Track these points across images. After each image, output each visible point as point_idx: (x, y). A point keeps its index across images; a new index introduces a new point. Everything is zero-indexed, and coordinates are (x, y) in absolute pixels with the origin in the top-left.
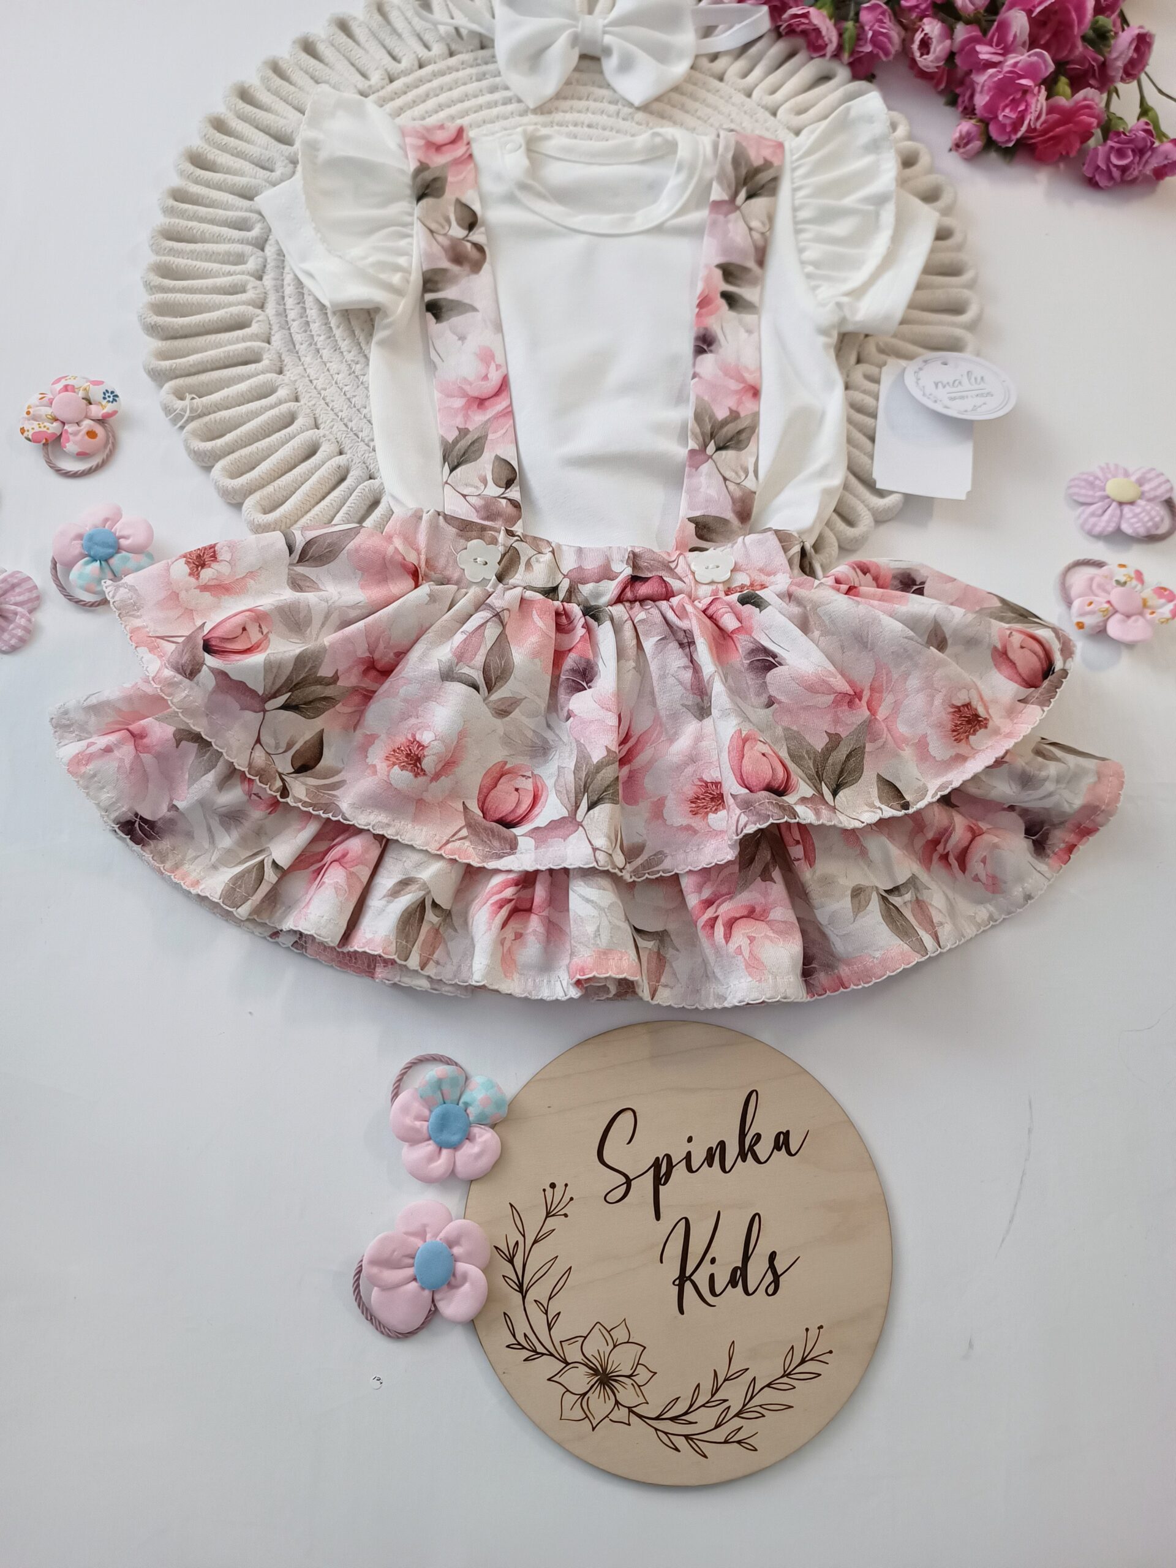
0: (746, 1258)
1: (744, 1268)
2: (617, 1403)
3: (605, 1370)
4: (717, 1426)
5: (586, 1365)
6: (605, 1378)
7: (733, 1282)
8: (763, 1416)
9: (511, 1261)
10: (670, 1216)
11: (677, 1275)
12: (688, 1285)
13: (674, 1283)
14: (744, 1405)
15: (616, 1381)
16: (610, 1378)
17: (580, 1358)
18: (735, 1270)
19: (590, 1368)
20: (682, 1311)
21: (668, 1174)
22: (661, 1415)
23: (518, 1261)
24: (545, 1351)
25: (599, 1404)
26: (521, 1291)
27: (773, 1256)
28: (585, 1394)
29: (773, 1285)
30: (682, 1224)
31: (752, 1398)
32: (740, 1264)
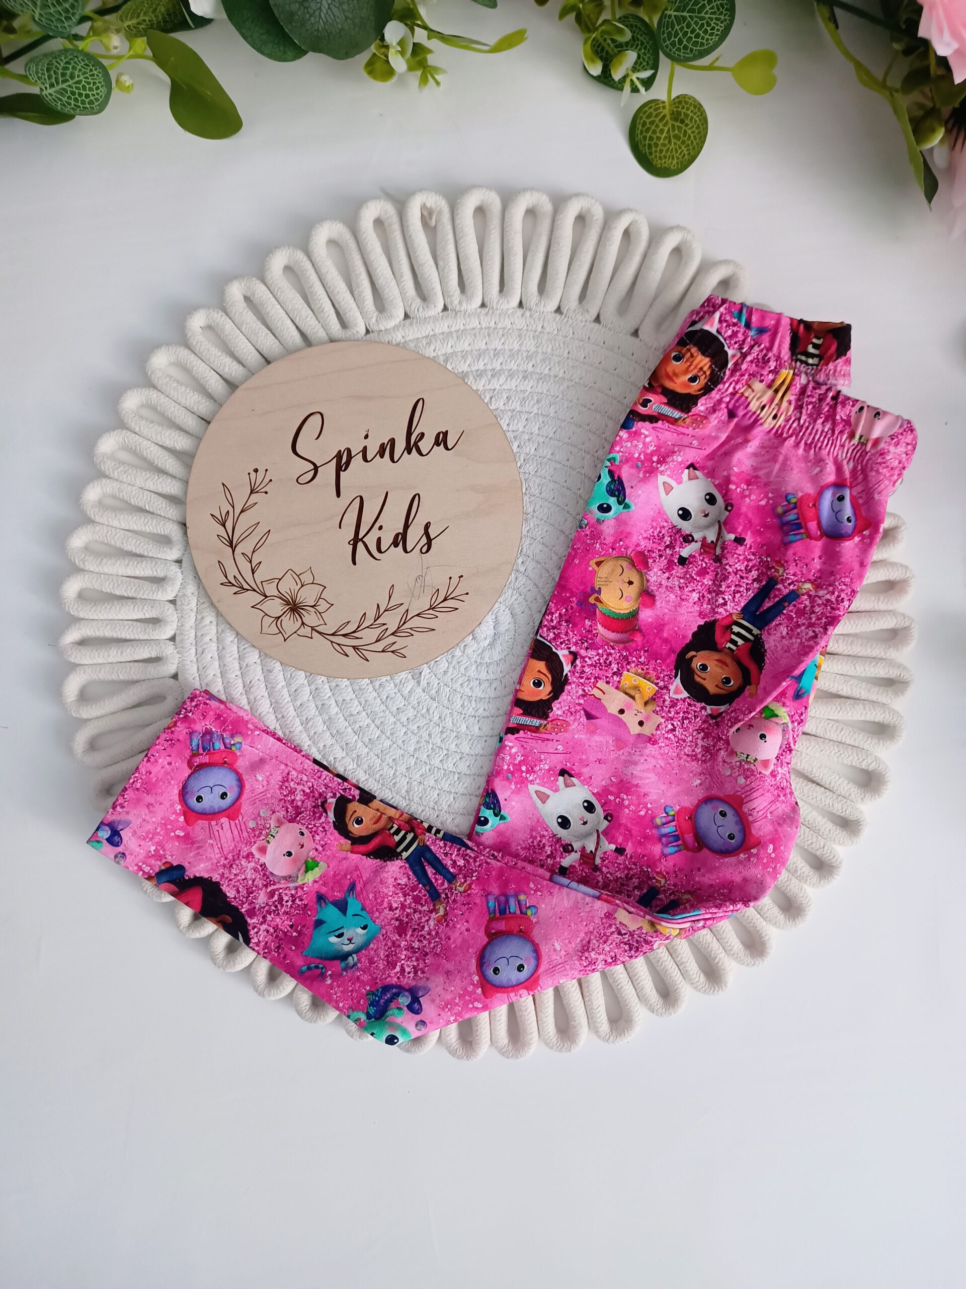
0: (406, 526)
1: (404, 535)
2: (303, 623)
3: (294, 602)
4: (376, 642)
5: (280, 598)
6: (294, 608)
7: (395, 544)
8: (413, 635)
9: (224, 525)
10: (348, 494)
11: (352, 537)
12: (360, 545)
13: (349, 543)
14: (398, 628)
15: (303, 609)
16: (299, 607)
17: (276, 593)
18: (397, 535)
19: (284, 600)
20: (354, 563)
21: (348, 463)
22: (335, 632)
23: (229, 525)
24: (250, 588)
25: (290, 623)
26: (231, 546)
27: (427, 526)
28: (279, 617)
29: (426, 546)
30: (358, 500)
31: (404, 623)
32: (401, 531)
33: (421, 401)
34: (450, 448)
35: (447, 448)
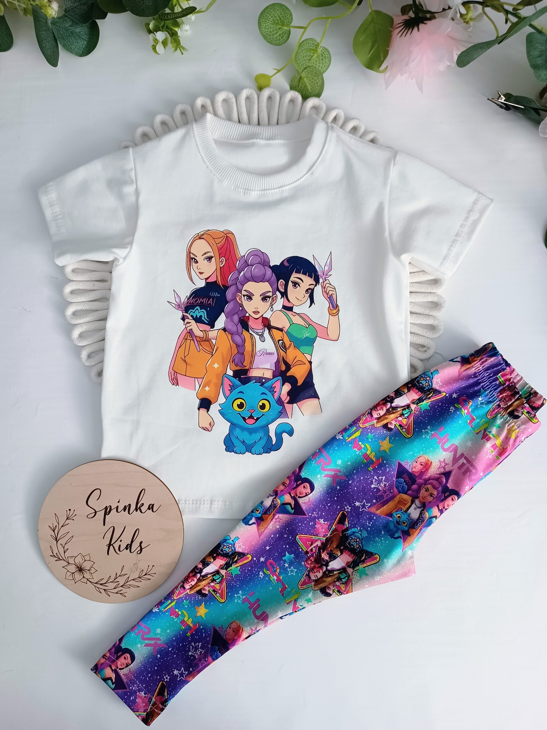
0: (132, 542)
1: (131, 545)
2: (84, 577)
3: (81, 567)
4: (114, 588)
5: (75, 565)
6: (80, 570)
7: (127, 548)
8: (130, 588)
10: (108, 524)
12: (111, 547)
13: (107, 545)
14: (124, 584)
15: (84, 571)
17: (73, 563)
18: (128, 545)
19: (77, 566)
20: (108, 554)
21: (109, 512)
22: (97, 582)
23: (56, 531)
24: (62, 559)
25: (78, 576)
26: (56, 540)
27: (141, 543)
28: (74, 573)
29: (140, 551)
30: (112, 529)
31: (127, 582)
33: (144, 490)
35: (153, 511)
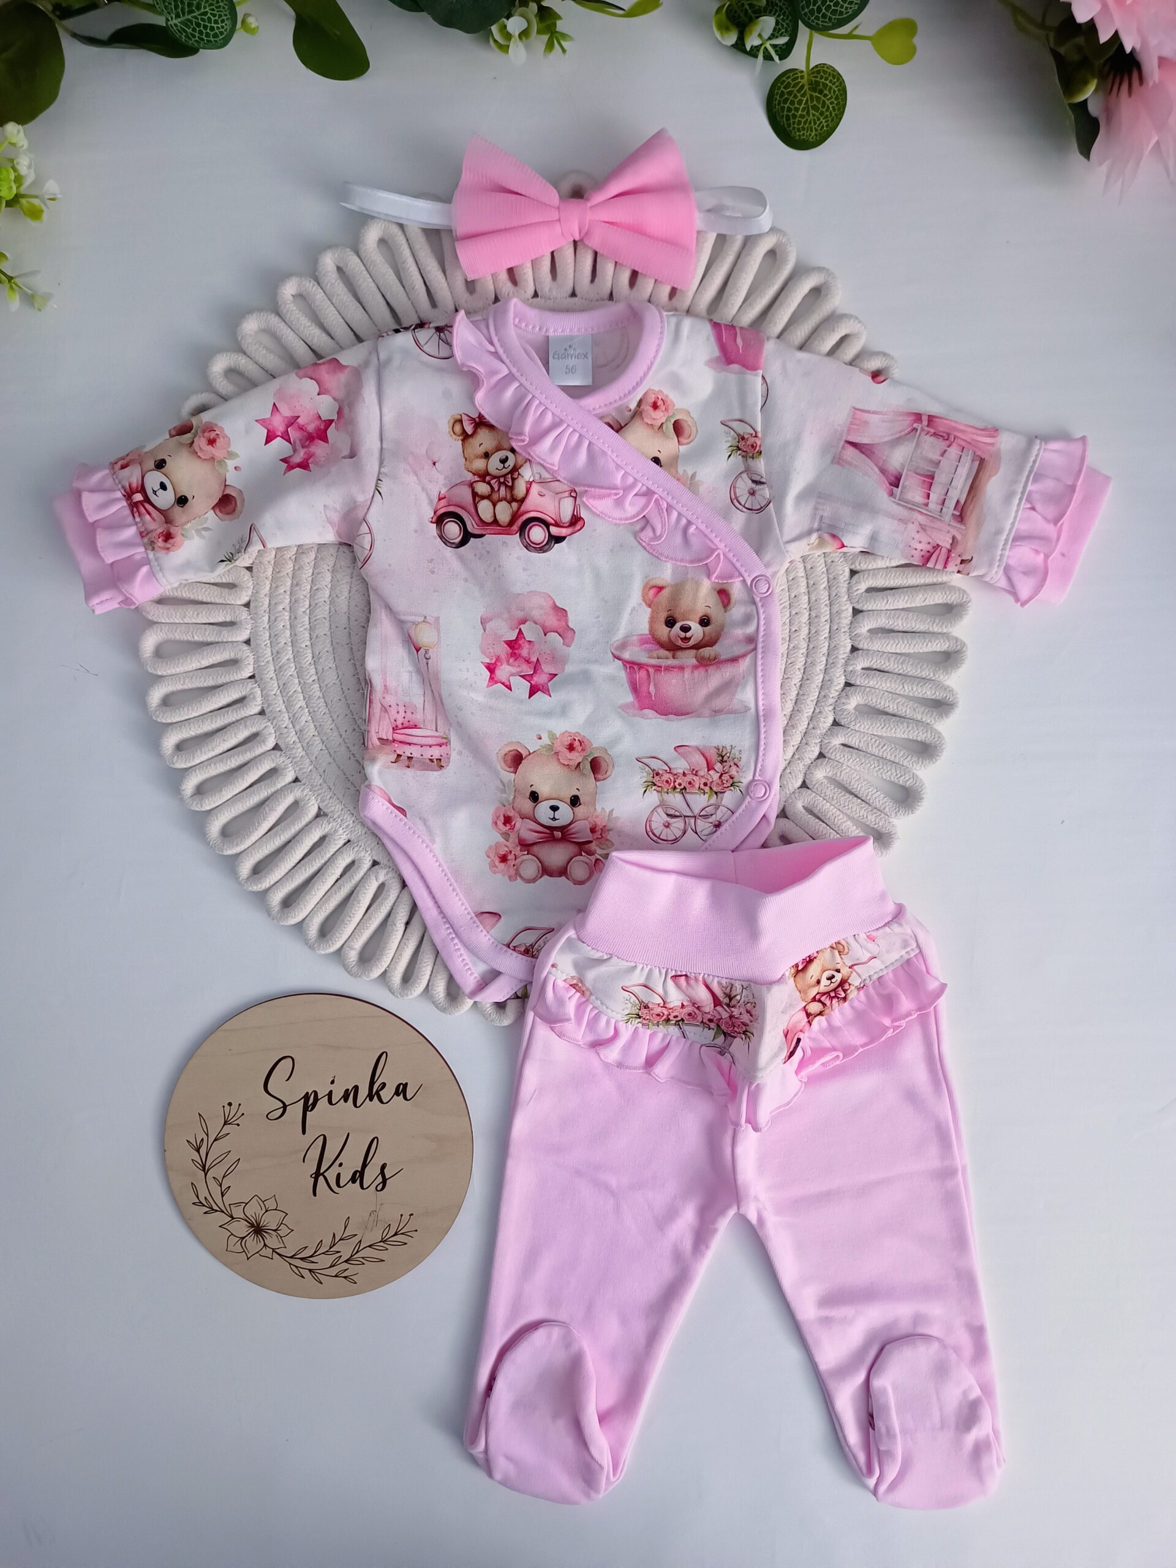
0: (364, 1165)
1: (362, 1173)
2: (265, 1245)
3: (258, 1224)
4: (331, 1267)
5: (246, 1220)
6: (258, 1230)
7: (353, 1180)
8: (364, 1264)
9: (198, 1151)
10: (312, 1133)
11: (314, 1171)
12: (321, 1178)
13: (311, 1176)
14: (351, 1256)
15: (266, 1232)
16: (262, 1230)
17: (242, 1216)
18: (356, 1172)
19: (249, 1223)
20: (315, 1194)
21: (314, 1105)
22: (294, 1255)
23: (203, 1151)
24: (219, 1209)
25: (253, 1244)
26: (204, 1170)
27: (383, 1167)
29: (381, 1185)
30: (321, 1140)
31: (357, 1252)
32: (360, 1170)
33: (385, 1054)
34: (408, 1098)
35: (405, 1098)
